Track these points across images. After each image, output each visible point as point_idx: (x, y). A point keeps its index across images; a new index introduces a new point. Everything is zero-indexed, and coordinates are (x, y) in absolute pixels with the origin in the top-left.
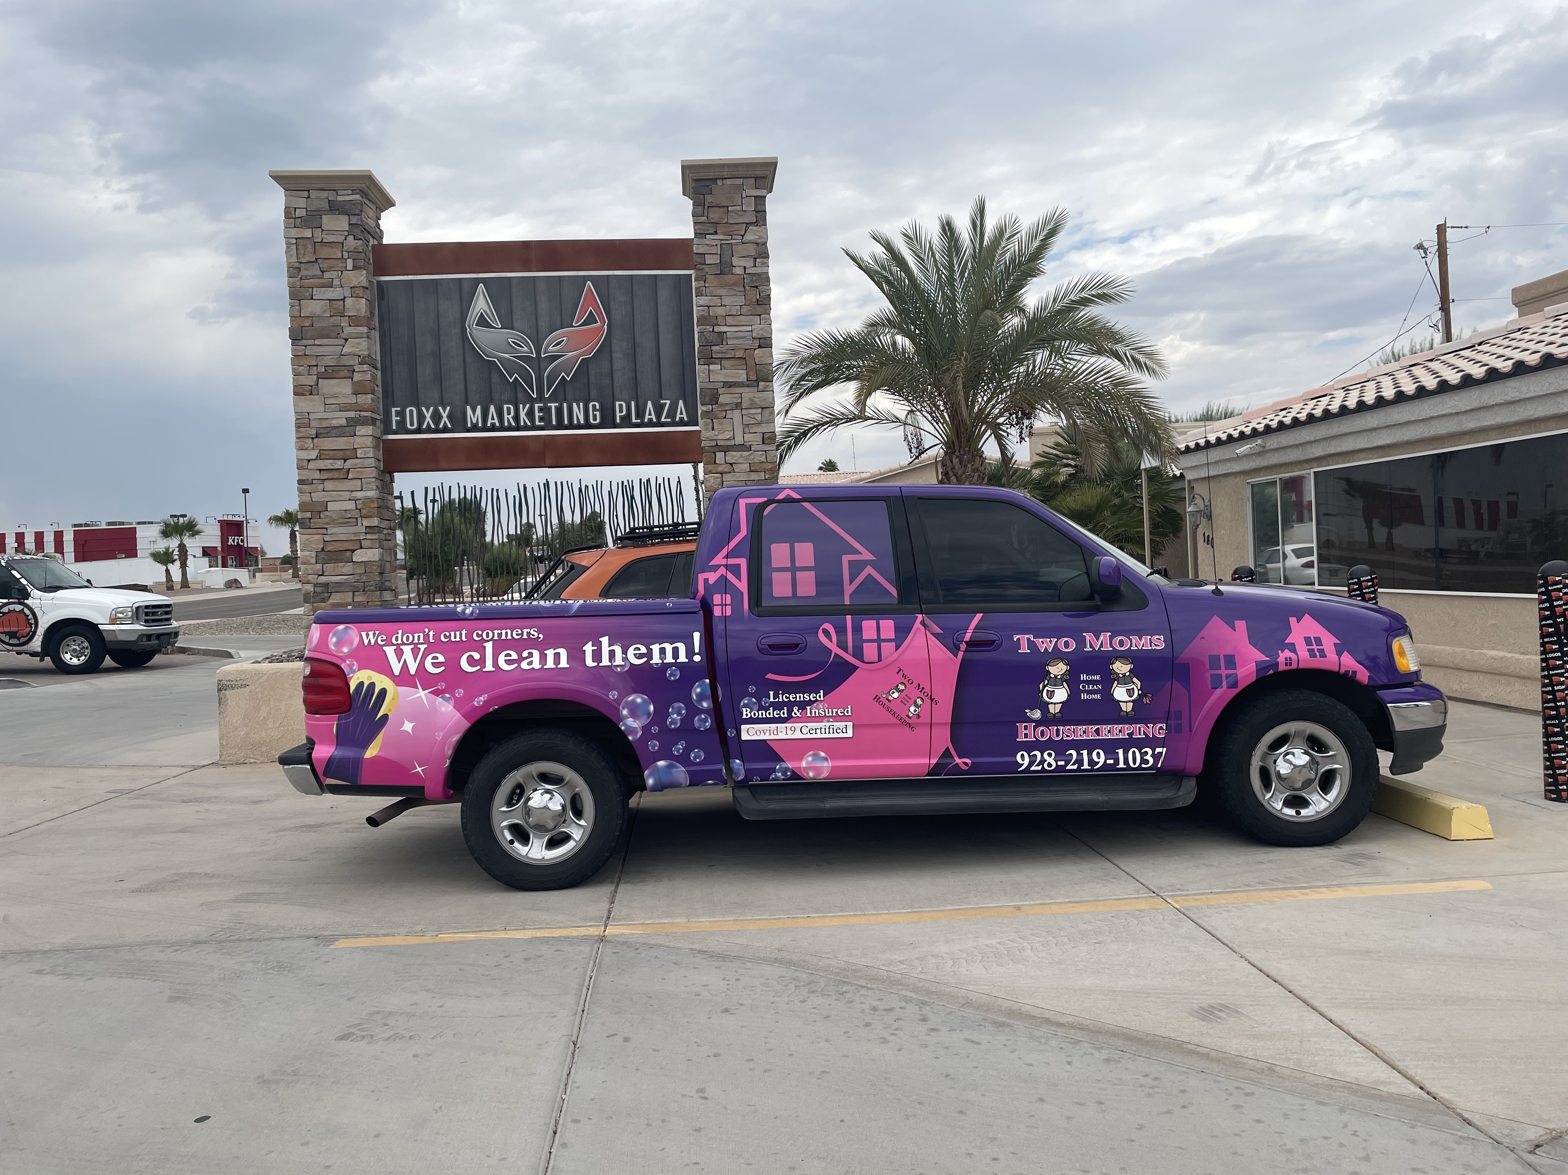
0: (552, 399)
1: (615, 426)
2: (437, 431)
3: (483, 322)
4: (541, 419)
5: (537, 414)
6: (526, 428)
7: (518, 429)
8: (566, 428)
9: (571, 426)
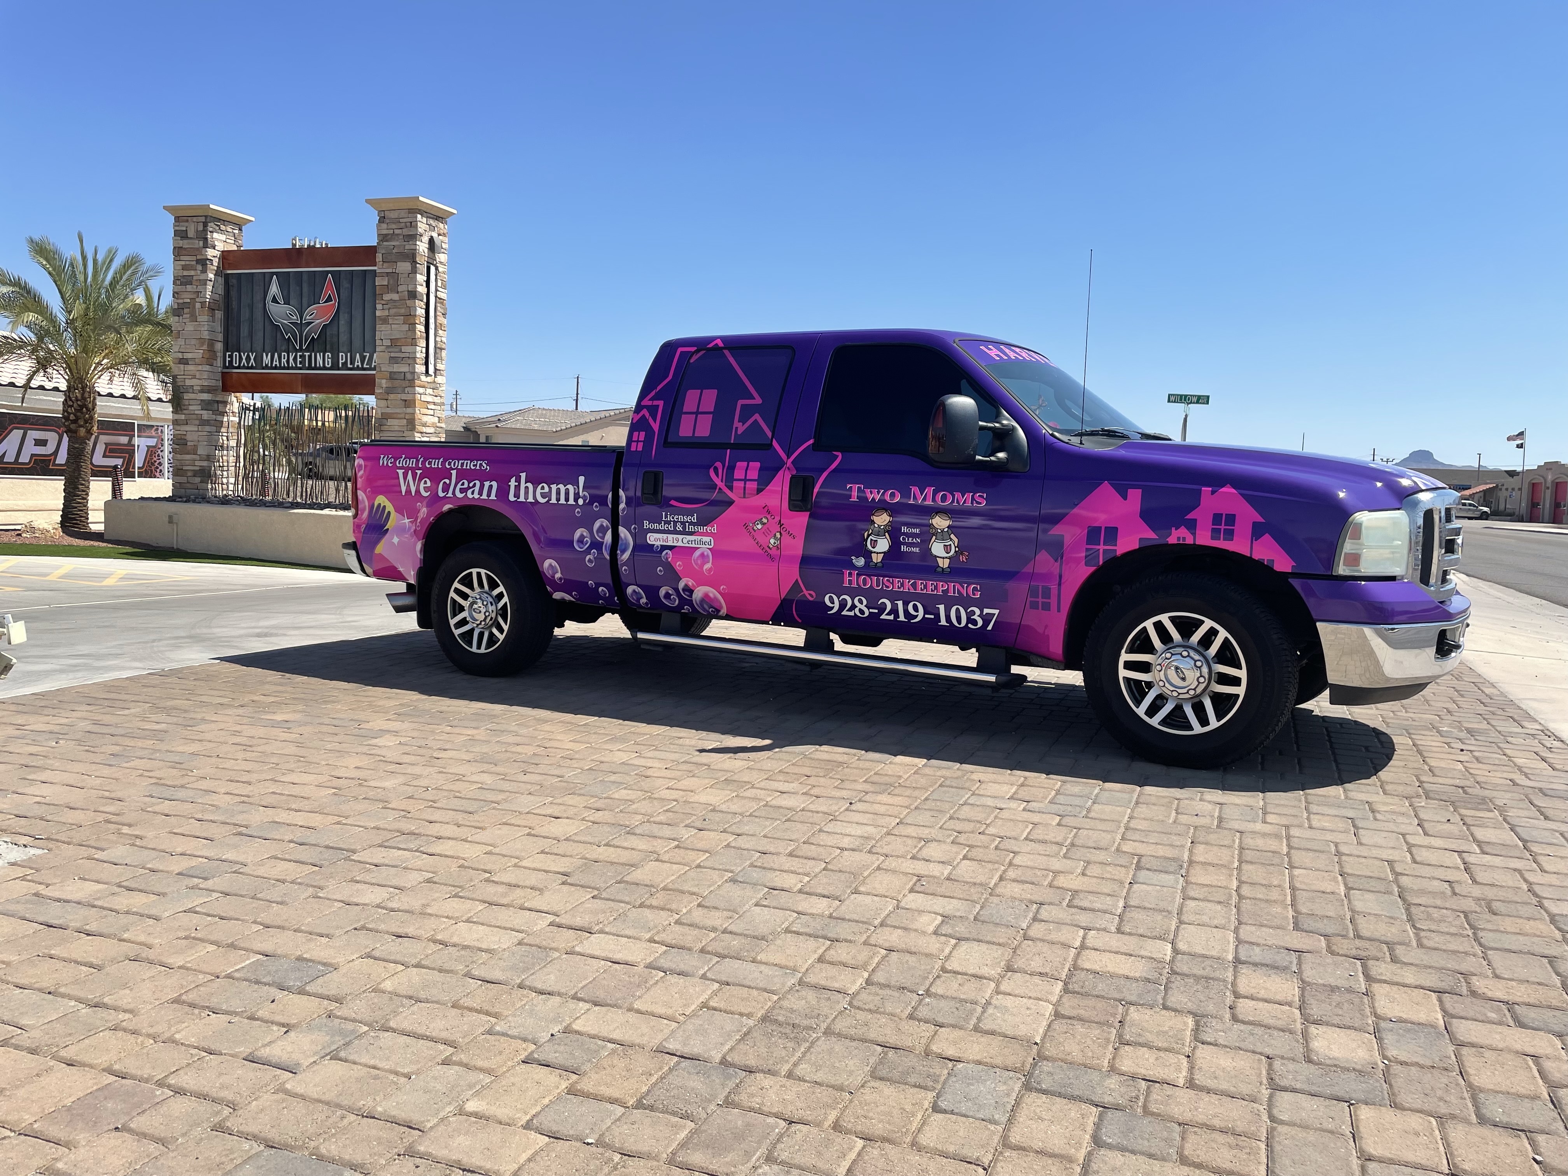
0: (307, 350)
1: (339, 369)
2: (248, 368)
3: (275, 300)
4: (301, 363)
5: (299, 360)
6: (292, 368)
7: (288, 368)
8: (313, 369)
9: (316, 368)
